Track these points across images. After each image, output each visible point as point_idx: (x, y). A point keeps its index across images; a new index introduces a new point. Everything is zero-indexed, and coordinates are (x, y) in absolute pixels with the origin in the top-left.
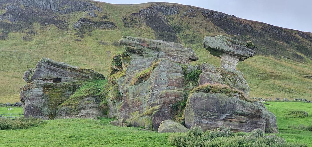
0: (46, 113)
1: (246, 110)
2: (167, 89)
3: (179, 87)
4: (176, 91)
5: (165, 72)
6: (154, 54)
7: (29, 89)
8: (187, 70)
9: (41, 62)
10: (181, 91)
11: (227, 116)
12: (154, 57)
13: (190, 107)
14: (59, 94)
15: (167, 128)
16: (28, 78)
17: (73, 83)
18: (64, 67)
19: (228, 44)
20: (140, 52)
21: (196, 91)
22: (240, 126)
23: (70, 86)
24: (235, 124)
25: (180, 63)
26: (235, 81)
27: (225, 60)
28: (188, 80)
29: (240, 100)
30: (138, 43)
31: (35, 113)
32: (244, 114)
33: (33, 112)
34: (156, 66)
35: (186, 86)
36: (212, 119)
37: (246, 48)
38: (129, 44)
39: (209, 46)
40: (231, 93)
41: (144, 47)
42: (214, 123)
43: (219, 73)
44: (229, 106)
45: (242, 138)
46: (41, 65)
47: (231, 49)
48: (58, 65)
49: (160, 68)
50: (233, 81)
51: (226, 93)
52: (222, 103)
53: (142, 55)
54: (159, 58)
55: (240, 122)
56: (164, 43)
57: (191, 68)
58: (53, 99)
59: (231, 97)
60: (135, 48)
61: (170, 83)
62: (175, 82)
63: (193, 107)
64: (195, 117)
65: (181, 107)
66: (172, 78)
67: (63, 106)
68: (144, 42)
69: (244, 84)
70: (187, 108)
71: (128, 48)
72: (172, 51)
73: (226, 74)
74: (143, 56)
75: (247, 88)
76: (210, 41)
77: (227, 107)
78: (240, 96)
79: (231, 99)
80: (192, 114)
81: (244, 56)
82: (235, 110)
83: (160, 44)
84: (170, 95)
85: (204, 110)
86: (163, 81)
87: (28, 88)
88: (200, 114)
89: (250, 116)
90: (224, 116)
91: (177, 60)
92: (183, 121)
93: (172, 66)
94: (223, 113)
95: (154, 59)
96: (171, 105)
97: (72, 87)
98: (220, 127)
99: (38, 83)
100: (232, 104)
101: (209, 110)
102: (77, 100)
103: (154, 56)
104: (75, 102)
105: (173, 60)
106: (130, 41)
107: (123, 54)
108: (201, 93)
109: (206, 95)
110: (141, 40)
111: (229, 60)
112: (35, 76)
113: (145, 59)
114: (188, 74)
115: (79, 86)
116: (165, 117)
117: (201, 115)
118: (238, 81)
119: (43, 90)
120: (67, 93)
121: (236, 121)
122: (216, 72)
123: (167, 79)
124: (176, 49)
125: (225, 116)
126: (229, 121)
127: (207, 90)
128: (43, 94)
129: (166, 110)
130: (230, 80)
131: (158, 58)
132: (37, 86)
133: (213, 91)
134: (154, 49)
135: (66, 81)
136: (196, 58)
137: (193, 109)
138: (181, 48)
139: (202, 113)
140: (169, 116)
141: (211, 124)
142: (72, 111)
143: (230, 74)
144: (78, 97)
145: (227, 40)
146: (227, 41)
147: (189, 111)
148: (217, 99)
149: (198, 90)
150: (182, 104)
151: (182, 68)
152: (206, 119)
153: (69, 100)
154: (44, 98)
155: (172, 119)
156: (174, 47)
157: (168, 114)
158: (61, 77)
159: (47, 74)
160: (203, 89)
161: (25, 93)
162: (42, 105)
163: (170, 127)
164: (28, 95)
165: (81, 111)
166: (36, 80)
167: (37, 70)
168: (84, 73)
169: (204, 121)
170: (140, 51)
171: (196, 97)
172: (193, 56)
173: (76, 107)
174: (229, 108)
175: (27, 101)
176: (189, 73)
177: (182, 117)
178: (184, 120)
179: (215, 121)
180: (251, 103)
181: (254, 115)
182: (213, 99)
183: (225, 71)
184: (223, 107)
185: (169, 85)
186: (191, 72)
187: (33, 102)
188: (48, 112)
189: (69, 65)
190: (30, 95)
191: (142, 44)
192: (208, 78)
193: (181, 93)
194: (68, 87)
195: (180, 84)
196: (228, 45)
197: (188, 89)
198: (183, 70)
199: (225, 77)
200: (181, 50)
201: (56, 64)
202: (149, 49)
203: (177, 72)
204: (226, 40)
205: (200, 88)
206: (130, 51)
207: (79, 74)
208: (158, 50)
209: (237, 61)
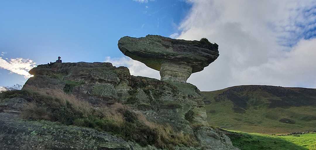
19: (163, 44)
26: (159, 94)
37: (198, 48)
39: (126, 49)
47: (170, 50)
56: (83, 64)
76: (127, 42)
118: (169, 93)
130: (148, 93)
138: (107, 67)
146: (163, 41)
156: (96, 67)
183: (143, 80)
191: (53, 69)
199: (139, 89)
202: (59, 73)
204: (159, 40)
209: (186, 70)
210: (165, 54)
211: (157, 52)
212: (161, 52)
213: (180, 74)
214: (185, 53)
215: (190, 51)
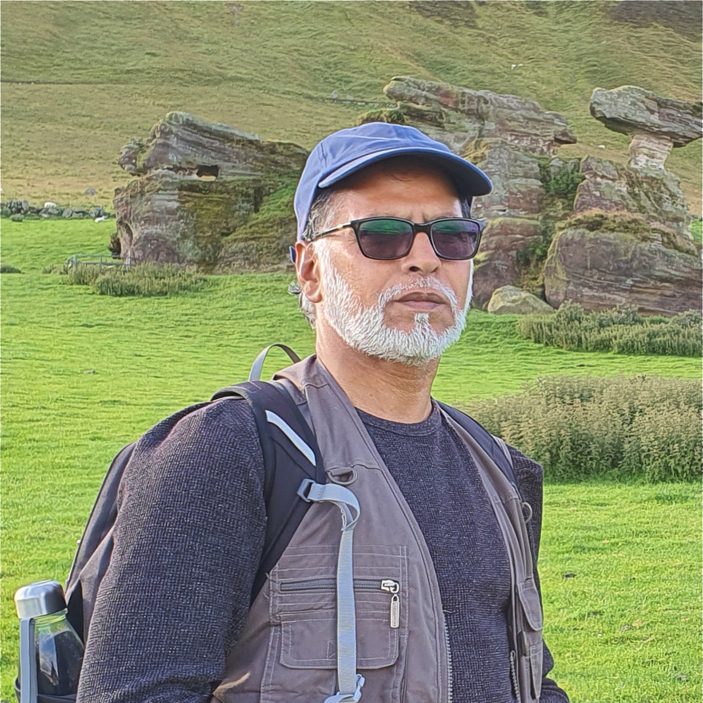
0: (190, 256)
1: (675, 270)
2: (504, 216)
3: (531, 211)
4: (523, 219)
5: (499, 175)
6: (471, 126)
7: (142, 194)
8: (550, 171)
9: (170, 124)
10: (537, 221)
11: (636, 281)
12: (471, 134)
13: (558, 261)
14: (220, 208)
15: (509, 304)
16: (135, 164)
17: (254, 180)
18: (226, 138)
19: (647, 107)
20: (435, 118)
21: (570, 225)
22: (662, 304)
23: (247, 189)
24: (651, 299)
25: (534, 150)
26: (659, 200)
27: (639, 144)
28: (552, 196)
29: (663, 249)
30: (432, 96)
31: (162, 256)
32: (672, 279)
33: (156, 253)
34: (479, 160)
35: (548, 209)
36: (604, 288)
37: (690, 117)
38: (411, 100)
39: (604, 114)
40: (646, 234)
41: (446, 106)
42: (608, 295)
43: (624, 181)
44: (640, 262)
45: (656, 327)
46: (171, 132)
47: (655, 118)
48: (211, 133)
49: (490, 166)
50: (655, 200)
51: (635, 233)
52: (625, 256)
53: (440, 125)
54: (483, 136)
55: (662, 295)
56: (495, 99)
57: (559, 167)
58: (206, 221)
59: (646, 241)
60: (424, 108)
61: (512, 203)
62: (523, 198)
63: (565, 260)
64: (568, 282)
65: (535, 257)
66: (515, 191)
67: (235, 240)
68: (447, 95)
69: (679, 207)
70: (551, 263)
71: (409, 108)
72: (513, 119)
73: (638, 182)
74: (443, 127)
75: (685, 217)
76: (606, 101)
77: (635, 264)
78: (666, 239)
79: (645, 246)
80: (562, 276)
81: (685, 137)
82: (651, 271)
83: (486, 102)
84: (511, 230)
85: (586, 268)
86: (496, 198)
87: (140, 192)
88: (579, 276)
89: (685, 283)
90: (629, 282)
91: (526, 142)
92: (540, 290)
93: (516, 160)
94: (626, 276)
95: (472, 138)
96: (514, 253)
97: (251, 191)
98: (618, 305)
99: (164, 179)
100: (648, 256)
101: (597, 269)
102: (272, 227)
103: (471, 132)
104: (266, 232)
105: (516, 142)
106: (414, 91)
107: (390, 117)
108: (581, 230)
109: (592, 235)
110: (439, 89)
111: (648, 147)
112: (156, 160)
113: (449, 135)
114: (553, 181)
115: (271, 191)
116: (500, 280)
117: (581, 278)
118: (667, 199)
119: (179, 198)
120: (240, 207)
121: (652, 294)
122: (617, 178)
123: (504, 193)
124: (524, 113)
125: (632, 283)
126: (638, 292)
127: (595, 225)
128: (178, 209)
129: (500, 264)
130: (649, 197)
131: (481, 136)
132: (162, 187)
133: (606, 228)
134: (471, 115)
135: (234, 174)
136: (571, 138)
137: (563, 264)
138: (536, 112)
139: (583, 275)
140: (509, 278)
141: (600, 298)
142: (262, 254)
143: (650, 181)
144: (274, 221)
145: (647, 97)
146: (646, 100)
147: (555, 268)
148: (615, 246)
149: (575, 225)
150: (538, 252)
151: (539, 165)
152: (591, 288)
153: (251, 227)
154: (181, 217)
155: (517, 283)
156: (518, 109)
157: (507, 272)
158: (219, 163)
159: (186, 155)
160: (586, 223)
161: (131, 203)
162: (179, 236)
163: (514, 301)
164: (142, 208)
165: (285, 257)
166: (156, 169)
167: (160, 144)
168: (278, 153)
169: (586, 291)
170: (437, 117)
171: (571, 239)
172: (564, 134)
173: (273, 245)
174: (641, 266)
175: (138, 224)
176: (555, 179)
177: (538, 281)
178: (543, 286)
179: (609, 292)
180: (686, 255)
181: (693, 280)
182: (608, 244)
183: (638, 175)
184: (626, 262)
185: (509, 207)
186: (558, 177)
187: (156, 226)
188: (197, 254)
189: (236, 132)
190: (145, 208)
191: (443, 100)
192: (598, 194)
193: (535, 226)
194: (243, 191)
195: (534, 205)
196: (648, 109)
197: (552, 217)
198: (541, 170)
199: (636, 190)
200: (535, 116)
201: (206, 129)
202: (459, 113)
203: (526, 176)
204: (643, 98)
205: (579, 220)
206: (411, 116)
207: (265, 157)
208: (481, 117)
209: (667, 148)
210: (649, 124)
211: (639, 120)
212: (643, 120)
213: (659, 155)
214: (674, 125)
215: (681, 121)
